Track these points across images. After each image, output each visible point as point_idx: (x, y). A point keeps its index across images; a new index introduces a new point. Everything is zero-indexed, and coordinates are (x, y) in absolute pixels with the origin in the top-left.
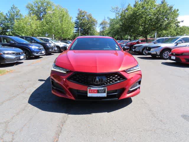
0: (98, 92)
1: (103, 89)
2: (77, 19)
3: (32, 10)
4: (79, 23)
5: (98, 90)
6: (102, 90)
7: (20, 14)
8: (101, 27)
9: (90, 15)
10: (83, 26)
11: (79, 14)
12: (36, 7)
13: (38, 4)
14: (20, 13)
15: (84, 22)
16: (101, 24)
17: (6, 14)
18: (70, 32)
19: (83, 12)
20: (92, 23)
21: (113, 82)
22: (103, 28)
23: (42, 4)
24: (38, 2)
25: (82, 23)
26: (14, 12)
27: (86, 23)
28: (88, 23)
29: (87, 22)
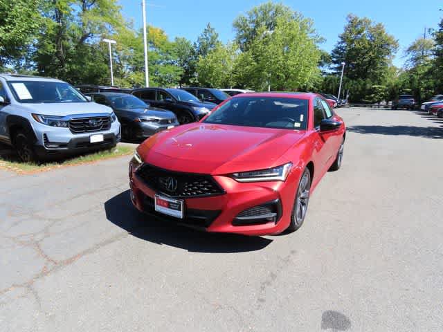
0: (169, 205)
1: (176, 201)
2: (340, 40)
3: (244, 29)
4: (344, 50)
5: (169, 203)
6: (174, 203)
7: (218, 42)
8: (410, 56)
9: (379, 27)
10: (354, 58)
11: (346, 29)
12: (253, 22)
13: (257, 15)
14: (218, 39)
15: (358, 46)
16: (409, 50)
17: (195, 44)
18: (304, 76)
19: (361, 22)
20: (382, 47)
21: (198, 193)
22: (416, 59)
23: (265, 14)
24: (257, 11)
25: (353, 49)
26: (207, 39)
27: (365, 48)
28: (371, 49)
29: (368, 46)
